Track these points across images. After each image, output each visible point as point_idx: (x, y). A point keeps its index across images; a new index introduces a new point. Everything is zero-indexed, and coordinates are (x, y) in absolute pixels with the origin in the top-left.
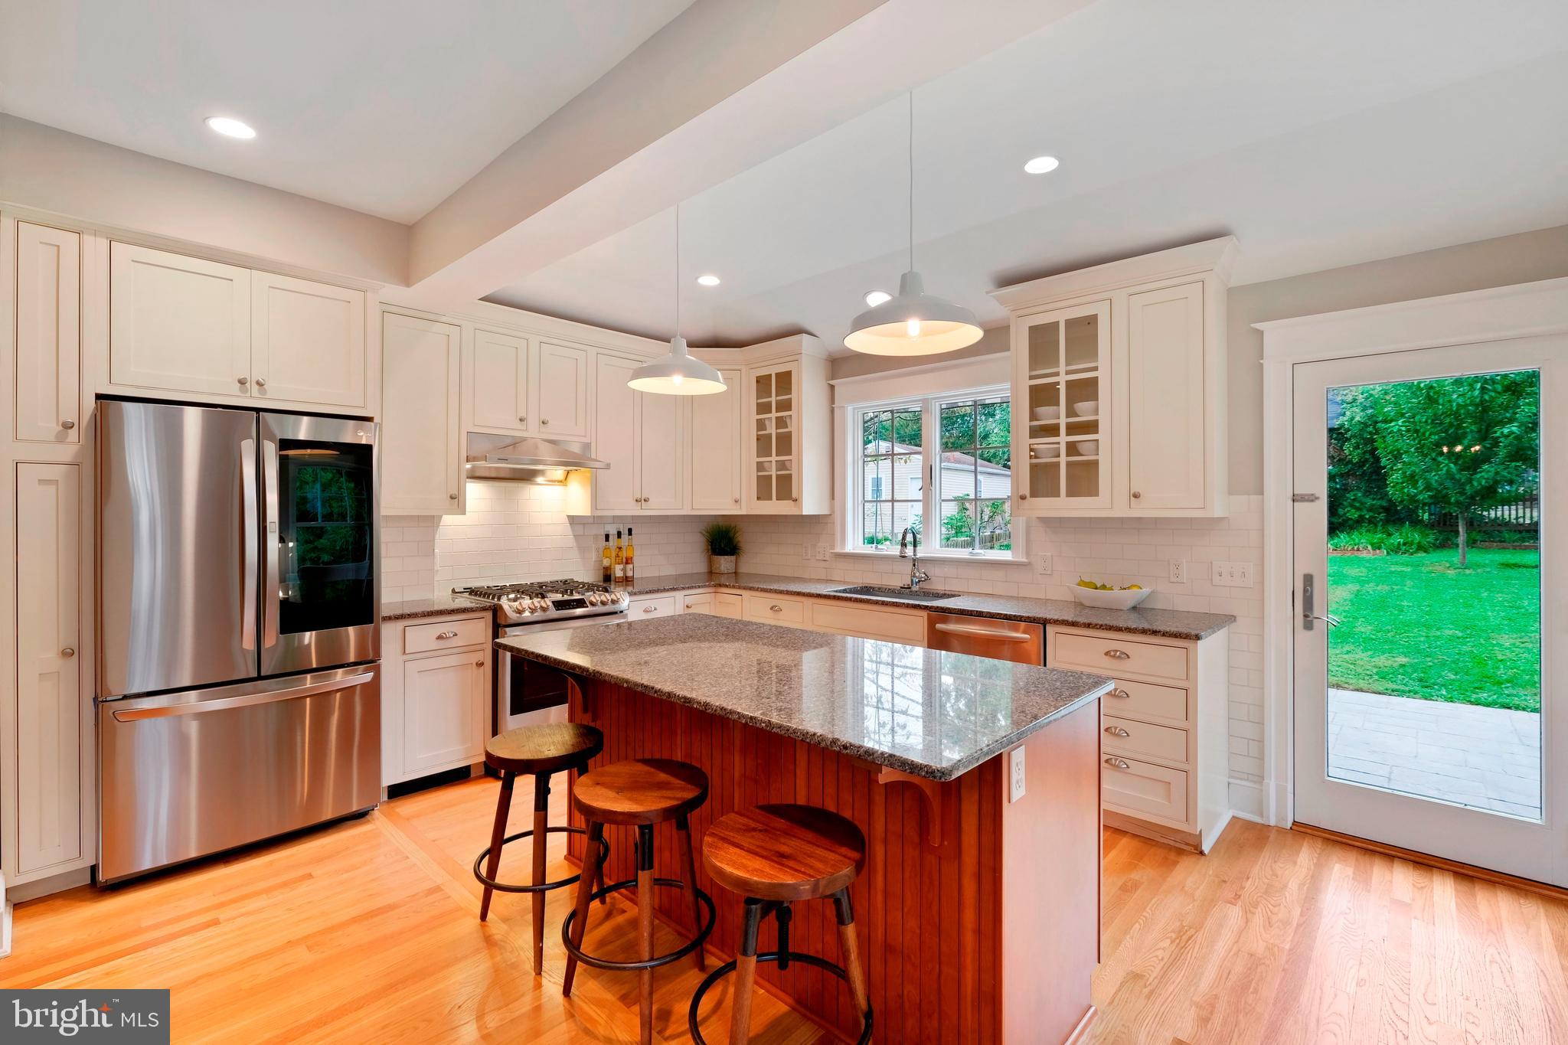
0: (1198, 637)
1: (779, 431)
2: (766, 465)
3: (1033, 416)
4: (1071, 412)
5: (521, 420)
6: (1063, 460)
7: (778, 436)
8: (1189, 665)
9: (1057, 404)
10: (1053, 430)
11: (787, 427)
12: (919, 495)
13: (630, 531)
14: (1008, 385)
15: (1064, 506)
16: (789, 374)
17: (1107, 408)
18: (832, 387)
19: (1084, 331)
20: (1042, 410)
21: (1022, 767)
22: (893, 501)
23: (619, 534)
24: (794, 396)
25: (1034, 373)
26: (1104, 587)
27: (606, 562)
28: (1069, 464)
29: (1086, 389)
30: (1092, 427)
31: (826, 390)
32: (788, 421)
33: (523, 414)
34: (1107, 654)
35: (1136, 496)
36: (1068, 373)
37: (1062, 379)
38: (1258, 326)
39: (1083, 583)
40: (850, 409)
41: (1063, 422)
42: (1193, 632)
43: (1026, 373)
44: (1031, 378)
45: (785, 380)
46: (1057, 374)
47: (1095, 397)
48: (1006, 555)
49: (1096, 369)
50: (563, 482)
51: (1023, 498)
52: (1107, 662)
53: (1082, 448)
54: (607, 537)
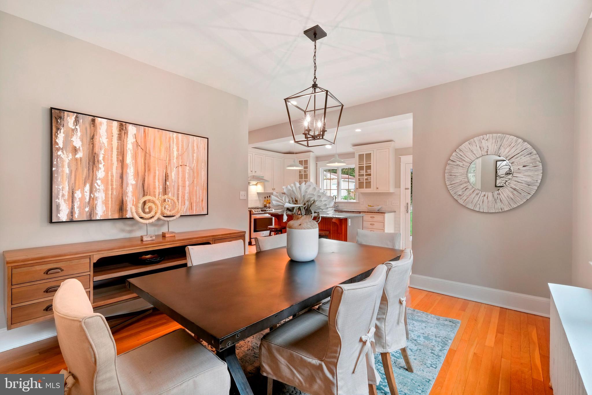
0: (385, 213)
1: (305, 173)
2: (301, 181)
3: (359, 172)
4: (366, 172)
5: (251, 171)
6: (365, 181)
7: (304, 174)
8: (384, 218)
9: (364, 170)
10: (363, 175)
11: (306, 173)
12: (336, 188)
13: (270, 196)
14: (355, 165)
15: (365, 190)
16: (307, 161)
17: (373, 171)
18: (317, 163)
19: (369, 156)
20: (361, 171)
21: (350, 222)
22: (330, 190)
23: (268, 197)
24: (308, 166)
25: (360, 164)
26: (373, 206)
27: (265, 203)
28: (366, 182)
29: (369, 168)
30: (370, 175)
31: (315, 164)
32: (307, 171)
33: (251, 170)
34: (371, 217)
35: (377, 188)
36: (366, 164)
37: (365, 165)
38: (400, 157)
39: (369, 206)
40: (321, 169)
41: (365, 173)
42: (384, 212)
43: (358, 164)
44: (359, 165)
45: (306, 162)
46: (364, 164)
47: (370, 169)
48: (355, 201)
49: (371, 164)
50: (256, 185)
51: (357, 189)
52: (371, 219)
53: (368, 179)
54: (265, 198)
